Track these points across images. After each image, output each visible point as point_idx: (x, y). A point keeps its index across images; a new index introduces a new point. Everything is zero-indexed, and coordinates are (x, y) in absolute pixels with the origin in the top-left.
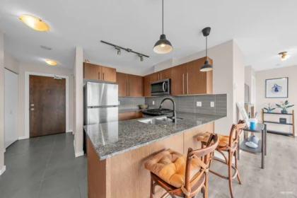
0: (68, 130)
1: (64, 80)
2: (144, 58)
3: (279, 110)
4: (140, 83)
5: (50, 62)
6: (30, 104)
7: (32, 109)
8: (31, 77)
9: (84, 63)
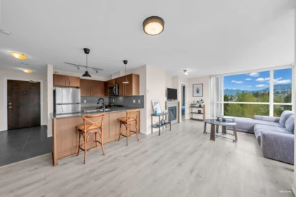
0: (42, 124)
1: (39, 83)
2: (99, 71)
3: (198, 105)
4: (103, 85)
5: (26, 71)
6: (8, 102)
7: (11, 107)
8: (9, 81)
9: (54, 75)
